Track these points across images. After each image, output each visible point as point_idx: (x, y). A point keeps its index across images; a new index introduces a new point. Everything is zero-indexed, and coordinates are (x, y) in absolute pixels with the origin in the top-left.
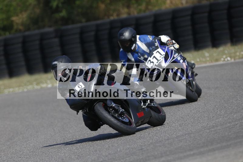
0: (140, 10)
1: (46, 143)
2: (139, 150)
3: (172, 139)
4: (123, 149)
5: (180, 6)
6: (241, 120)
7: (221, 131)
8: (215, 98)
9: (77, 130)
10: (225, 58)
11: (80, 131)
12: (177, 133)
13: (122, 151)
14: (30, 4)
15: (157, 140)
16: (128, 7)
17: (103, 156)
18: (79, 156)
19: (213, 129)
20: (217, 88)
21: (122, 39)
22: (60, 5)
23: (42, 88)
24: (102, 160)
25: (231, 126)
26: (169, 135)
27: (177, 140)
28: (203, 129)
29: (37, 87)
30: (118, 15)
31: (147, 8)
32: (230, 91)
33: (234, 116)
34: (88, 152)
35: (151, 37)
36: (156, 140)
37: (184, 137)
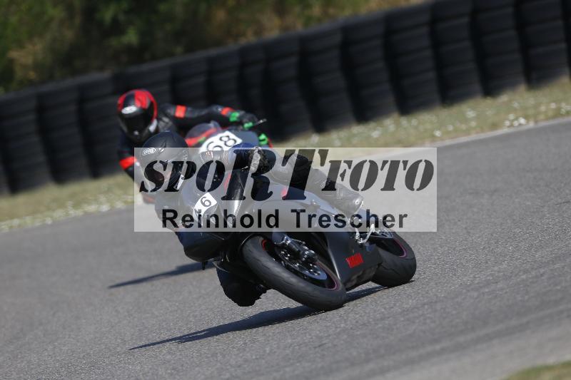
0: (309, 19)
1: (99, 342)
2: (315, 348)
3: (391, 318)
4: (278, 348)
6: (554, 264)
7: (506, 293)
8: (492, 216)
9: (170, 309)
10: (513, 120)
11: (177, 311)
12: (402, 303)
13: (275, 352)
14: (51, 19)
15: (357, 322)
17: (231, 366)
18: (173, 369)
19: (487, 290)
20: (495, 191)
22: (122, 17)
23: (87, 214)
24: (228, 375)
25: (530, 278)
26: (385, 308)
27: (402, 319)
28: (464, 291)
29: (76, 211)
30: (257, 33)
31: (325, 14)
32: (526, 198)
33: (537, 256)
34: (195, 359)
36: (354, 321)
37: (421, 312)
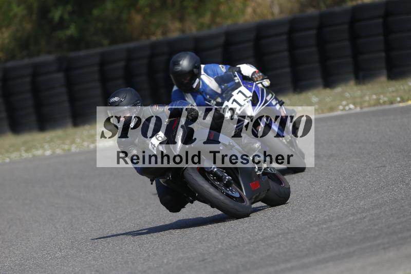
0: (202, 25)
2: (200, 261)
3: (255, 243)
4: (173, 260)
5: (270, 18)
6: (373, 210)
7: (339, 229)
8: (329, 174)
10: (345, 106)
11: (99, 230)
12: (263, 232)
13: (171, 263)
14: (15, 15)
15: (230, 245)
16: (182, 19)
17: (139, 271)
18: (97, 271)
19: (324, 226)
20: (332, 155)
21: (178, 70)
22: (66, 16)
23: (35, 157)
25: (356, 219)
26: (251, 236)
27: (263, 244)
28: (308, 226)
29: (27, 154)
30: (164, 33)
31: (213, 21)
32: (353, 162)
33: (361, 204)
34: (112, 265)
35: (224, 67)
36: (228, 244)
37: (276, 240)
